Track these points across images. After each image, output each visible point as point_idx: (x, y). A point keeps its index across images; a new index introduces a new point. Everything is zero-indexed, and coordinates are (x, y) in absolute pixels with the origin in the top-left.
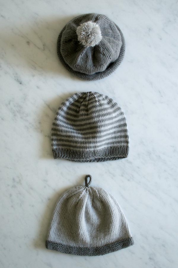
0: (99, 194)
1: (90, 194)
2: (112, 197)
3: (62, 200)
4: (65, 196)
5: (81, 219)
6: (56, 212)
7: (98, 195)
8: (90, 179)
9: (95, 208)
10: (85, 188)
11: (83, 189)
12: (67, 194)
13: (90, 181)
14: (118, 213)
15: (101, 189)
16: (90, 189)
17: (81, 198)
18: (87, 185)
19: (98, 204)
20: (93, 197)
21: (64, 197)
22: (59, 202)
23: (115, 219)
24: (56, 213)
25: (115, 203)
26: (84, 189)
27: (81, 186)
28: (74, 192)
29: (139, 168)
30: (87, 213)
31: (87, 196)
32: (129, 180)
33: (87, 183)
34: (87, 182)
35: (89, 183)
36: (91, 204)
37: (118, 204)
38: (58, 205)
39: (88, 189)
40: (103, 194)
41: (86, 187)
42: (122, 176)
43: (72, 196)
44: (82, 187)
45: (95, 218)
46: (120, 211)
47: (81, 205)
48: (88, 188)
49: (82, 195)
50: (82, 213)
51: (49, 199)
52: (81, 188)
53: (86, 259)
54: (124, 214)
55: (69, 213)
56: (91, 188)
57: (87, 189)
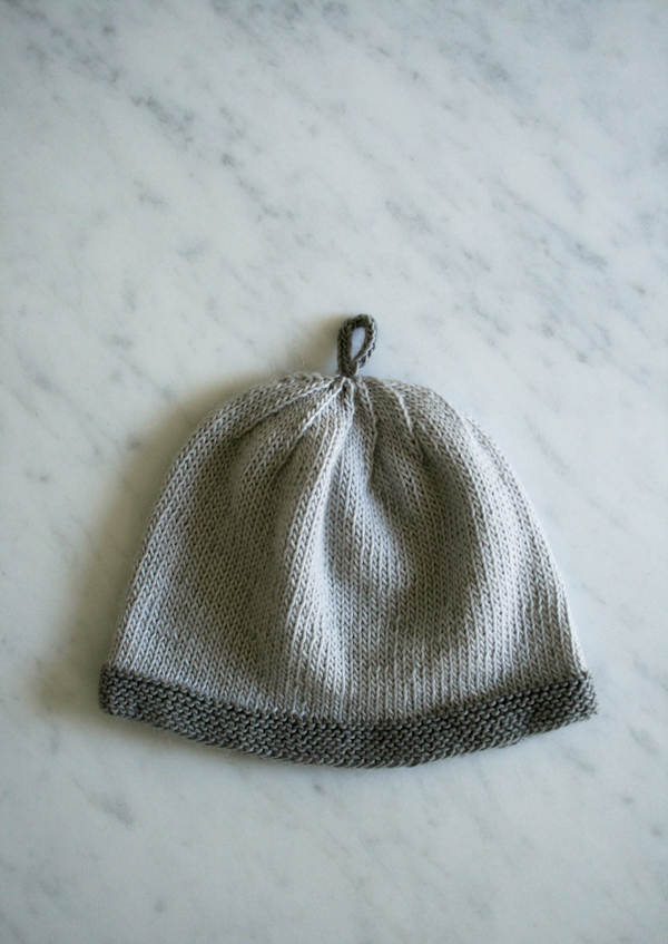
0: (411, 414)
1: (361, 415)
2: (483, 442)
3: (202, 445)
4: (221, 420)
5: (300, 543)
6: (169, 508)
7: (409, 421)
8: (369, 335)
9: (385, 501)
10: (337, 380)
11: (327, 385)
12: (233, 411)
13: (365, 346)
14: (517, 528)
15: (425, 393)
16: (364, 386)
17: (311, 428)
18: (347, 367)
19: (406, 473)
20: (380, 436)
21: (215, 426)
22: (188, 457)
23: (497, 559)
24: (165, 515)
25: (502, 476)
26: (331, 387)
27: (316, 369)
28: (272, 401)
29: (642, 291)
30: (339, 520)
31: (346, 423)
32: (582, 358)
33: (349, 358)
34: (347, 352)
35: (361, 353)
36: (367, 478)
37: (518, 482)
38: (180, 471)
39: (353, 387)
40: (435, 415)
41: (344, 379)
42: (548, 331)
43: (260, 423)
44: (318, 375)
45: (382, 551)
46: (525, 522)
47: (308, 464)
48: (355, 381)
49: (319, 413)
50: (309, 513)
51: (135, 445)
52: (315, 379)
53: (318, 788)
54: (547, 544)
55: (241, 515)
56: (373, 384)
57: (345, 389)
